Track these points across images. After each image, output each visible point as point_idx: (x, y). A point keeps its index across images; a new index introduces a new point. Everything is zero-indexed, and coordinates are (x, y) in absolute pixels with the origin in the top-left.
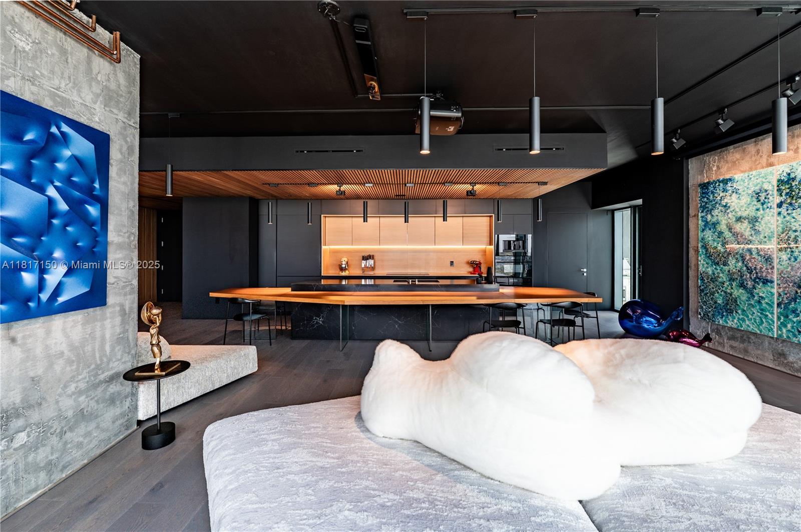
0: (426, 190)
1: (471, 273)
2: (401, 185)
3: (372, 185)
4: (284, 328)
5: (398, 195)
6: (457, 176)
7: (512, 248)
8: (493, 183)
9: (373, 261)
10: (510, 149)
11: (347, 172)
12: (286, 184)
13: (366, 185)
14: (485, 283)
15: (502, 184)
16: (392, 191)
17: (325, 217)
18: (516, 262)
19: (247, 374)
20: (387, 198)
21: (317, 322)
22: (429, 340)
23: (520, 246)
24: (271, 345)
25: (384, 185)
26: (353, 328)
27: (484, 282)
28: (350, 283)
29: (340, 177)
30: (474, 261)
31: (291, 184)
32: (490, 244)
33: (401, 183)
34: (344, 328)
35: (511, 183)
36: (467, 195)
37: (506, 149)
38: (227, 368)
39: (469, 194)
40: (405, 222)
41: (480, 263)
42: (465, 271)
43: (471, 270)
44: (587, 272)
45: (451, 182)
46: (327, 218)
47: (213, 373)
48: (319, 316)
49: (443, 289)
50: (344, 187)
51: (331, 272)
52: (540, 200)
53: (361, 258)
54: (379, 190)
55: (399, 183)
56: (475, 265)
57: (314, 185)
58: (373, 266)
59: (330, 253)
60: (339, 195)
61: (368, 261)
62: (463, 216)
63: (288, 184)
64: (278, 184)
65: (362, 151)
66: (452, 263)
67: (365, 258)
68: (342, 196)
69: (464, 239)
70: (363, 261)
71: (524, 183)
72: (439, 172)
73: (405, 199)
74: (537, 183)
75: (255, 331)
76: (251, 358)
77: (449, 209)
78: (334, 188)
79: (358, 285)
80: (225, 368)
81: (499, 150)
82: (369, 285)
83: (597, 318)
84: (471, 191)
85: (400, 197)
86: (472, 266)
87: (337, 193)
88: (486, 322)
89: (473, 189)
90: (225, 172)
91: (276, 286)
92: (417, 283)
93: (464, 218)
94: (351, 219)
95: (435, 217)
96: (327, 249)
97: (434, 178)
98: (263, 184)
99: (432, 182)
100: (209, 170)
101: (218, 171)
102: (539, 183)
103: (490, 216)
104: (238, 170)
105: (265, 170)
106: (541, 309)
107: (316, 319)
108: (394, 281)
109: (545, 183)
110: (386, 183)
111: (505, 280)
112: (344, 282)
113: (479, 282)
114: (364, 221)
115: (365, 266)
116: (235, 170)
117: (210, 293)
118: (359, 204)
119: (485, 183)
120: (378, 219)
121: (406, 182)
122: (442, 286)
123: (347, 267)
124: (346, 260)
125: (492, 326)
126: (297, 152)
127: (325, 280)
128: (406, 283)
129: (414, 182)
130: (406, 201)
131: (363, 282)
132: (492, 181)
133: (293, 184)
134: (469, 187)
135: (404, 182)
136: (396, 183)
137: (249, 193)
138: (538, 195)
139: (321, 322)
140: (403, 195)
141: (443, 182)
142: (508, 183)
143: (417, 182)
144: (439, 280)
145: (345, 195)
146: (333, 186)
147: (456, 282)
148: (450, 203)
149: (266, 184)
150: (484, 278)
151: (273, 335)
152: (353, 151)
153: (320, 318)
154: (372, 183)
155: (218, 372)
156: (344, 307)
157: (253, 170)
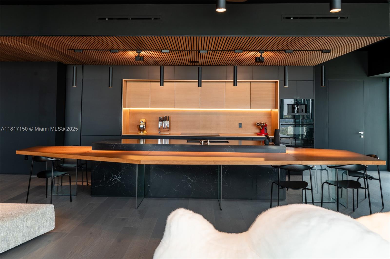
0: (218, 57)
1: (258, 134)
2: (195, 52)
3: (168, 51)
4: (85, 184)
5: (192, 62)
6: (247, 43)
7: (296, 112)
8: (280, 50)
9: (168, 122)
10: (297, 18)
11: (145, 38)
12: (90, 50)
13: (163, 51)
14: (273, 145)
15: (289, 51)
16: (186, 58)
17: (126, 81)
18: (296, 125)
19: (43, 233)
20: (182, 64)
21: (115, 179)
22: (220, 198)
23: (303, 110)
24: (71, 201)
25: (179, 52)
26: (149, 186)
27: (271, 143)
28: (147, 143)
29: (139, 43)
30: (260, 123)
31: (94, 50)
32: (276, 108)
33: (195, 49)
34: (140, 185)
35: (297, 50)
36: (256, 61)
37: (294, 18)
38: (23, 227)
39: (258, 60)
40: (198, 86)
41: (266, 125)
42: (252, 132)
43: (258, 131)
44: (364, 135)
45: (241, 50)
46: (127, 83)
47: (8, 232)
48: (117, 174)
49: (233, 149)
50: (143, 53)
51: (130, 132)
52: (323, 66)
53: (158, 119)
54: (174, 57)
55: (193, 49)
56: (262, 127)
57: (115, 51)
58: (168, 126)
59: (130, 114)
60: (138, 60)
61: (164, 122)
62: (251, 82)
63: (92, 50)
64: (83, 50)
65: (159, 18)
66: (240, 125)
67: (162, 119)
68: (141, 62)
69: (252, 103)
70: (160, 122)
71: (309, 50)
72: (231, 39)
73: (198, 65)
74: (320, 50)
75: (58, 186)
76: (48, 216)
77: (239, 75)
78: (134, 54)
79: (154, 145)
80: (21, 228)
81: (287, 18)
82: (165, 145)
83: (379, 179)
84: (259, 58)
85: (194, 63)
86: (259, 128)
87: (136, 59)
88: (274, 182)
89: (261, 56)
90: (32, 37)
91: (81, 145)
92: (209, 143)
93: (252, 84)
94: (149, 83)
95: (225, 82)
96: (127, 110)
97: (225, 45)
98: (69, 50)
99: (224, 49)
100: (18, 36)
101: (26, 36)
102: (322, 51)
103: (276, 82)
104: (44, 36)
105: (69, 36)
106: (324, 169)
107: (114, 177)
108: (188, 142)
109: (328, 51)
110: (181, 49)
111: (288, 141)
112: (142, 142)
113: (267, 143)
114: (160, 85)
115: (162, 126)
116: (42, 36)
117: (17, 151)
118: (157, 70)
119: (273, 50)
120: (174, 84)
121: (200, 49)
122: (232, 146)
123: (145, 128)
124: (144, 120)
125: (280, 187)
126: (100, 19)
127: (125, 139)
128: (198, 144)
129: (207, 49)
130: (199, 66)
131: (159, 142)
132: (279, 48)
133: (96, 50)
134: (257, 54)
135: (197, 49)
136: (190, 49)
137: (58, 58)
138: (322, 62)
139: (119, 180)
140: (196, 62)
141: (233, 49)
142: (294, 50)
143: (209, 49)
144: (229, 141)
145: (143, 60)
146: (133, 52)
147: (244, 143)
148: (239, 69)
149: (71, 50)
150: (271, 139)
151: (74, 191)
152: (151, 19)
153: (118, 176)
154: (168, 50)
155: (14, 231)
156: (140, 166)
157: (58, 36)
